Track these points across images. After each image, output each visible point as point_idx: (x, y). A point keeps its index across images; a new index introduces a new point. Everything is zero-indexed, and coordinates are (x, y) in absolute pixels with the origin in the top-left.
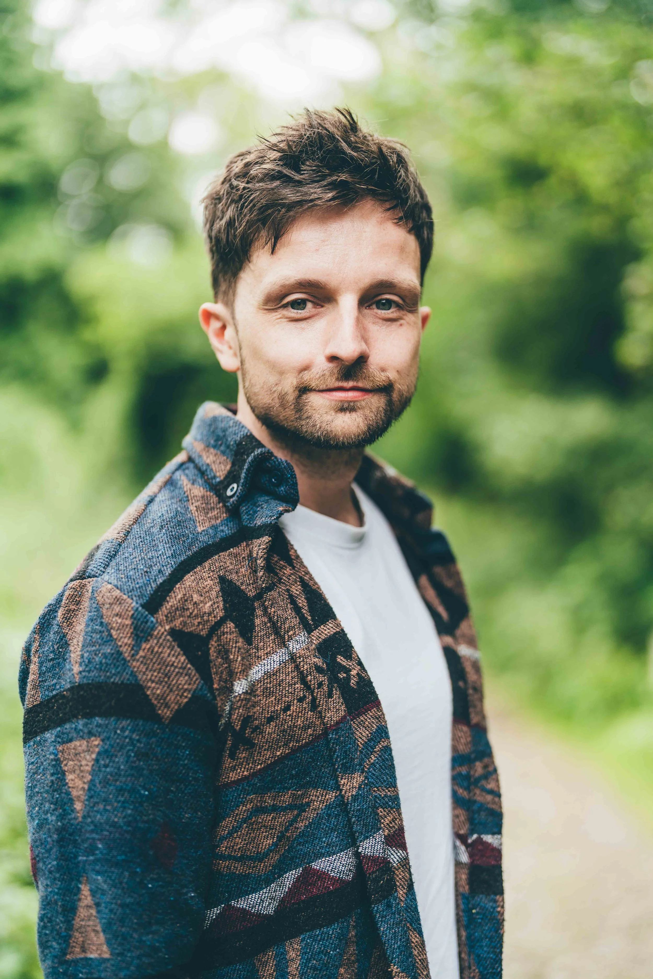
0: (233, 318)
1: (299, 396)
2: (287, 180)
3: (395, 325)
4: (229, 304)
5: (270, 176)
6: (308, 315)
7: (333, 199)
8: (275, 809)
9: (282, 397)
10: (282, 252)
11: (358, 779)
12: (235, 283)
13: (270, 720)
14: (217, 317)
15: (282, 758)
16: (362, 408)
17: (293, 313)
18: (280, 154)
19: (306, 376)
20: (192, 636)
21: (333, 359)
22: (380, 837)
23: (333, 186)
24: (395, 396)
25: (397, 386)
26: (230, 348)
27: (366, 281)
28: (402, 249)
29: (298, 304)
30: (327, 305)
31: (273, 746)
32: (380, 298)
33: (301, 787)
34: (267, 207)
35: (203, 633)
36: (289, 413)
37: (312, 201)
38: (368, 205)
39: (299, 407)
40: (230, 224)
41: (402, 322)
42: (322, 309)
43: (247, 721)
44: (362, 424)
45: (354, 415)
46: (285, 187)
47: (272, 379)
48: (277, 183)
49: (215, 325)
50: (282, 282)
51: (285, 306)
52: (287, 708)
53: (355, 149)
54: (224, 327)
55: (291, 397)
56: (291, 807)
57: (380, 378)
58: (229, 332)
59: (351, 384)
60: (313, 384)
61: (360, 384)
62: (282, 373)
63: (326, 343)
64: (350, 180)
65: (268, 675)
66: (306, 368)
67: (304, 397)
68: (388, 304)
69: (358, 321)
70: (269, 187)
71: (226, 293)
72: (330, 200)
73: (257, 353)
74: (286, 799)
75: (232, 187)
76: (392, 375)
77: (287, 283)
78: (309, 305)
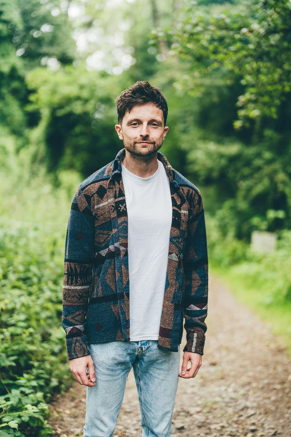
0: (122, 128)
1: (134, 144)
2: (133, 97)
3: (156, 129)
4: (121, 125)
5: (130, 96)
6: (137, 126)
7: (142, 101)
8: (103, 234)
9: (131, 145)
10: (131, 112)
11: (116, 230)
12: (122, 120)
13: (102, 215)
14: (119, 128)
15: (104, 223)
16: (148, 147)
17: (133, 126)
18: (132, 92)
19: (136, 140)
20: (88, 196)
21: (141, 136)
22: (118, 243)
23: (142, 98)
24: (156, 145)
25: (156, 143)
26: (121, 135)
27: (149, 119)
28: (158, 113)
29: (135, 124)
30: (141, 125)
31: (102, 220)
32: (153, 123)
33: (108, 230)
34: (128, 103)
35: (90, 196)
36: (132, 148)
37: (137, 102)
38: (150, 102)
39: (134, 147)
40: (121, 106)
41: (158, 128)
42: (140, 125)
43: (96, 214)
44: (147, 150)
45: (146, 148)
46: (132, 99)
47: (129, 141)
48: (131, 98)
49: (119, 129)
50: (131, 120)
51: (132, 125)
52: (105, 213)
53: (147, 91)
54: (120, 130)
55: (132, 145)
56: (107, 234)
57: (152, 141)
58: (121, 131)
59: (145, 141)
60: (137, 142)
61: (147, 142)
62: (131, 139)
63: (140, 133)
64: (145, 97)
65: (103, 206)
66: (136, 138)
67: (135, 144)
68: (155, 125)
69: (147, 128)
70: (129, 98)
71: (120, 122)
72: (141, 102)
73: (126, 135)
74: (105, 232)
75: (122, 99)
76: (155, 140)
77: (132, 120)
78: (137, 124)
